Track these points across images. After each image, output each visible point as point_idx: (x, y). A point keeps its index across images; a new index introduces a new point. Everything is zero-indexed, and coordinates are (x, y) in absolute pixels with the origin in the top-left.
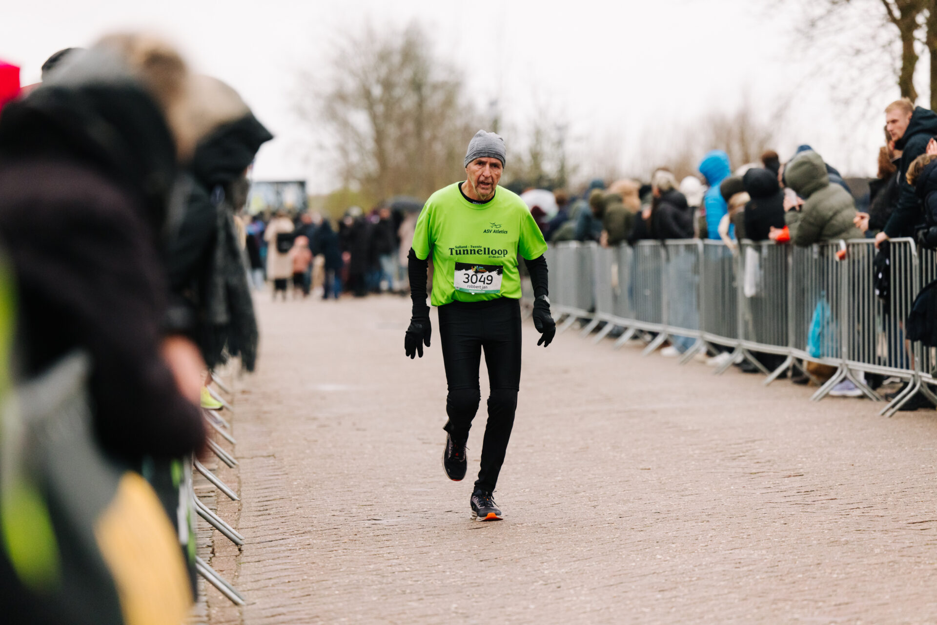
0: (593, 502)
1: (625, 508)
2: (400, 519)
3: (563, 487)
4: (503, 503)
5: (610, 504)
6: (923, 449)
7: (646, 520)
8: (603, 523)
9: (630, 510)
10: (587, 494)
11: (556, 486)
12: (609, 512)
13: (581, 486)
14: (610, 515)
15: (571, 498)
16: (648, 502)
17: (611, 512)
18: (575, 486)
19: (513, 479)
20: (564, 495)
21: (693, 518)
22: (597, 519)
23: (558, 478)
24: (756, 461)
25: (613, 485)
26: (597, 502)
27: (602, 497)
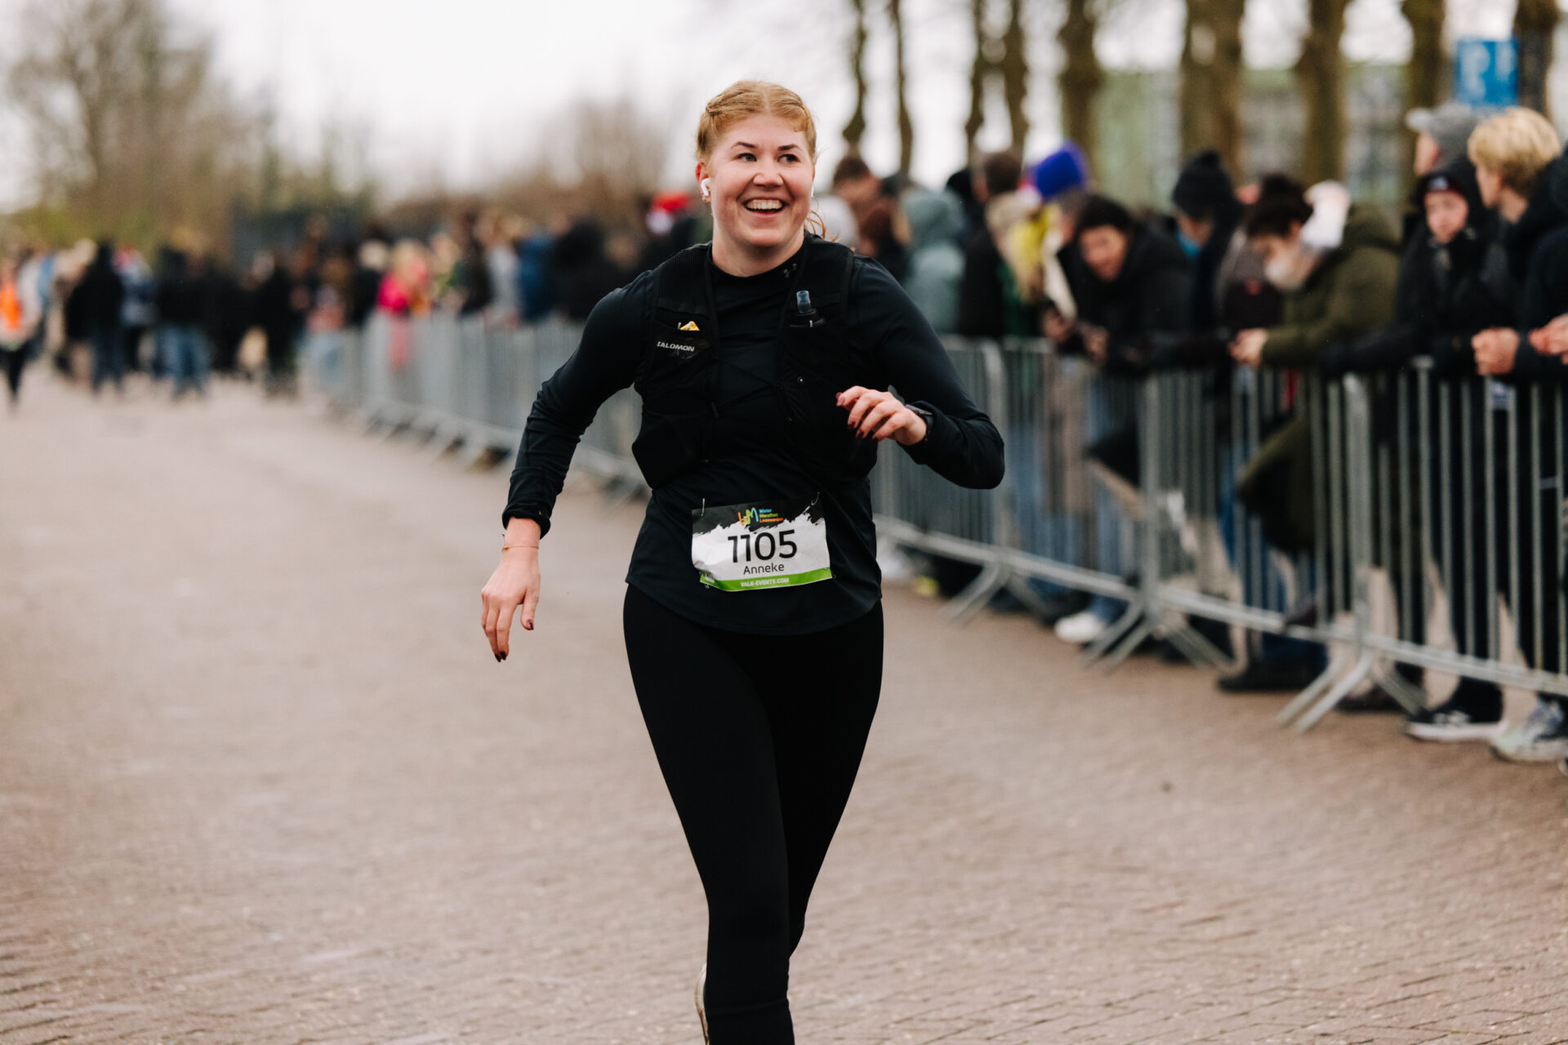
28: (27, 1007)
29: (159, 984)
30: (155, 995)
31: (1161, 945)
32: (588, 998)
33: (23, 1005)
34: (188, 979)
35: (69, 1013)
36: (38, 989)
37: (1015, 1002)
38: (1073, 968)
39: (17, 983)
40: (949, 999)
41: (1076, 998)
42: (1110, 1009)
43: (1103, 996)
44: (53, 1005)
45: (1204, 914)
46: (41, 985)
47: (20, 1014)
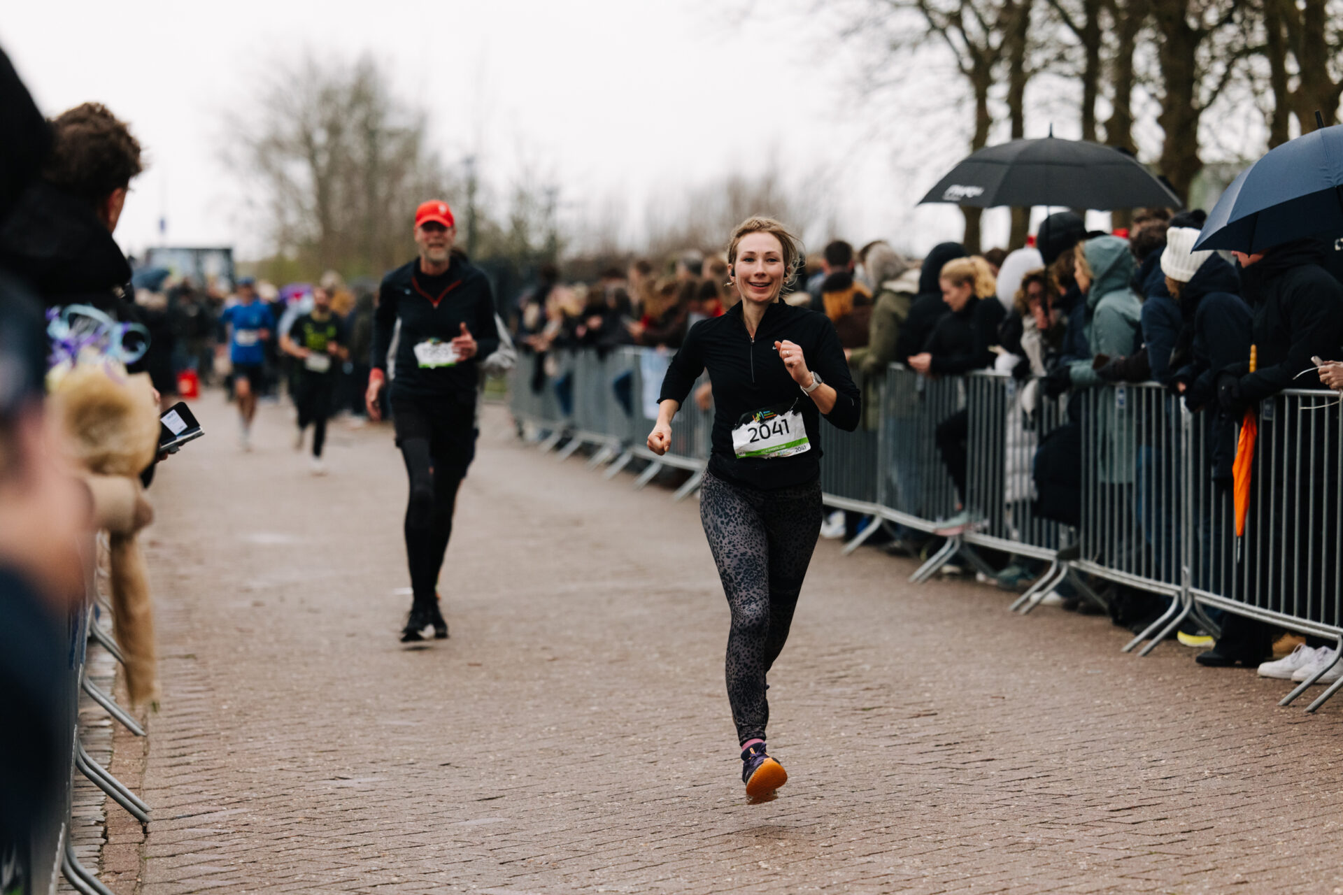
0: (651, 755)
1: (699, 769)
3: (603, 725)
4: (522, 752)
5: (675, 759)
6: (1089, 672)
7: (732, 791)
8: (670, 795)
9: (707, 771)
10: (640, 740)
11: (593, 723)
12: (677, 776)
13: (629, 724)
14: (679, 780)
15: (618, 746)
16: (729, 757)
17: (680, 774)
18: (620, 723)
19: (531, 708)
20: (607, 740)
21: (800, 791)
22: (662, 789)
23: (594, 708)
24: (865, 686)
25: (674, 723)
26: (656, 755)
27: (662, 745)
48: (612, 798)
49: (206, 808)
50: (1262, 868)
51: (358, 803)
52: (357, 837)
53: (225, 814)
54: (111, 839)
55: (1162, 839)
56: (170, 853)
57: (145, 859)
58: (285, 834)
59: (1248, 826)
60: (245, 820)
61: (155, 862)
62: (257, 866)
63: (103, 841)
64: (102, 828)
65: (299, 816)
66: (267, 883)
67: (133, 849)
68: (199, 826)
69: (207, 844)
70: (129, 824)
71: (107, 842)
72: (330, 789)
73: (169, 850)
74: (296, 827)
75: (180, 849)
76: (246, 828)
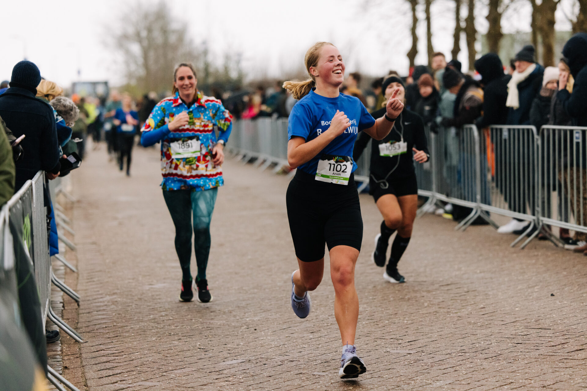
2: (165, 285)
28: (114, 383)
29: (164, 374)
30: (163, 378)
31: (560, 361)
32: (333, 382)
33: (113, 382)
34: (176, 371)
35: (130, 386)
36: (118, 375)
37: (505, 385)
38: (527, 370)
39: (111, 372)
40: (478, 384)
41: (530, 384)
42: (545, 389)
43: (541, 383)
44: (124, 382)
45: (576, 348)
46: (120, 373)
47: (111, 385)
48: (254, 288)
49: (101, 296)
50: (491, 303)
51: (158, 293)
52: (158, 304)
53: (108, 298)
54: (66, 308)
55: (457, 295)
56: (88, 312)
57: (79, 314)
58: (131, 304)
59: (490, 289)
60: (115, 300)
61: (82, 315)
62: (120, 315)
63: (63, 309)
64: (62, 304)
65: (136, 298)
66: (124, 321)
67: (74, 311)
68: (98, 302)
69: (102, 308)
70: (72, 303)
71: (64, 309)
72: (147, 288)
73: (87, 311)
74: (135, 302)
75: (92, 310)
76: (116, 303)
